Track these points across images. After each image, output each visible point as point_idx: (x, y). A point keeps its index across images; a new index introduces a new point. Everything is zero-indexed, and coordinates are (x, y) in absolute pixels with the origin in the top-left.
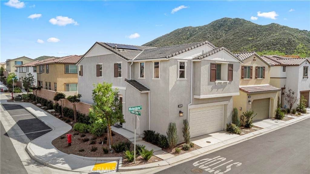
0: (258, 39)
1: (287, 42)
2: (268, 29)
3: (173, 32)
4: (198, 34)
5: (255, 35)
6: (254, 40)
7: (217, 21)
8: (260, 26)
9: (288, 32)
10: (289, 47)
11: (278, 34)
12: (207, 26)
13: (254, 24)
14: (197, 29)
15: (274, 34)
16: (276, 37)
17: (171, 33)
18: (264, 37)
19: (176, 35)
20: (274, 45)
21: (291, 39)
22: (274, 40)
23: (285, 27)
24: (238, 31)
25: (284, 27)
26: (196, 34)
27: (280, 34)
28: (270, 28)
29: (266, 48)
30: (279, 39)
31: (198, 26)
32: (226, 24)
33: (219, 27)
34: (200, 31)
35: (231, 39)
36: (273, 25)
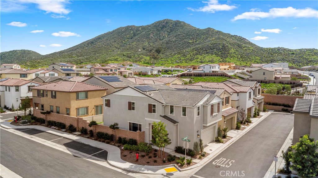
0: (198, 42)
1: (222, 47)
2: (206, 33)
3: (115, 30)
4: (142, 34)
5: (194, 38)
6: (194, 42)
7: (160, 22)
8: (198, 30)
9: (222, 37)
10: (223, 52)
11: (214, 39)
12: (150, 26)
13: (193, 27)
14: (141, 28)
15: (210, 38)
16: (213, 42)
17: (114, 31)
18: (202, 40)
19: (119, 34)
20: (211, 49)
21: (225, 44)
22: (212, 44)
23: (220, 32)
24: (179, 33)
25: (218, 32)
26: (139, 33)
27: (216, 39)
28: (207, 32)
29: (205, 52)
30: (215, 44)
31: (141, 26)
32: (169, 26)
33: (162, 28)
34: (144, 31)
35: (173, 40)
36: (209, 29)
